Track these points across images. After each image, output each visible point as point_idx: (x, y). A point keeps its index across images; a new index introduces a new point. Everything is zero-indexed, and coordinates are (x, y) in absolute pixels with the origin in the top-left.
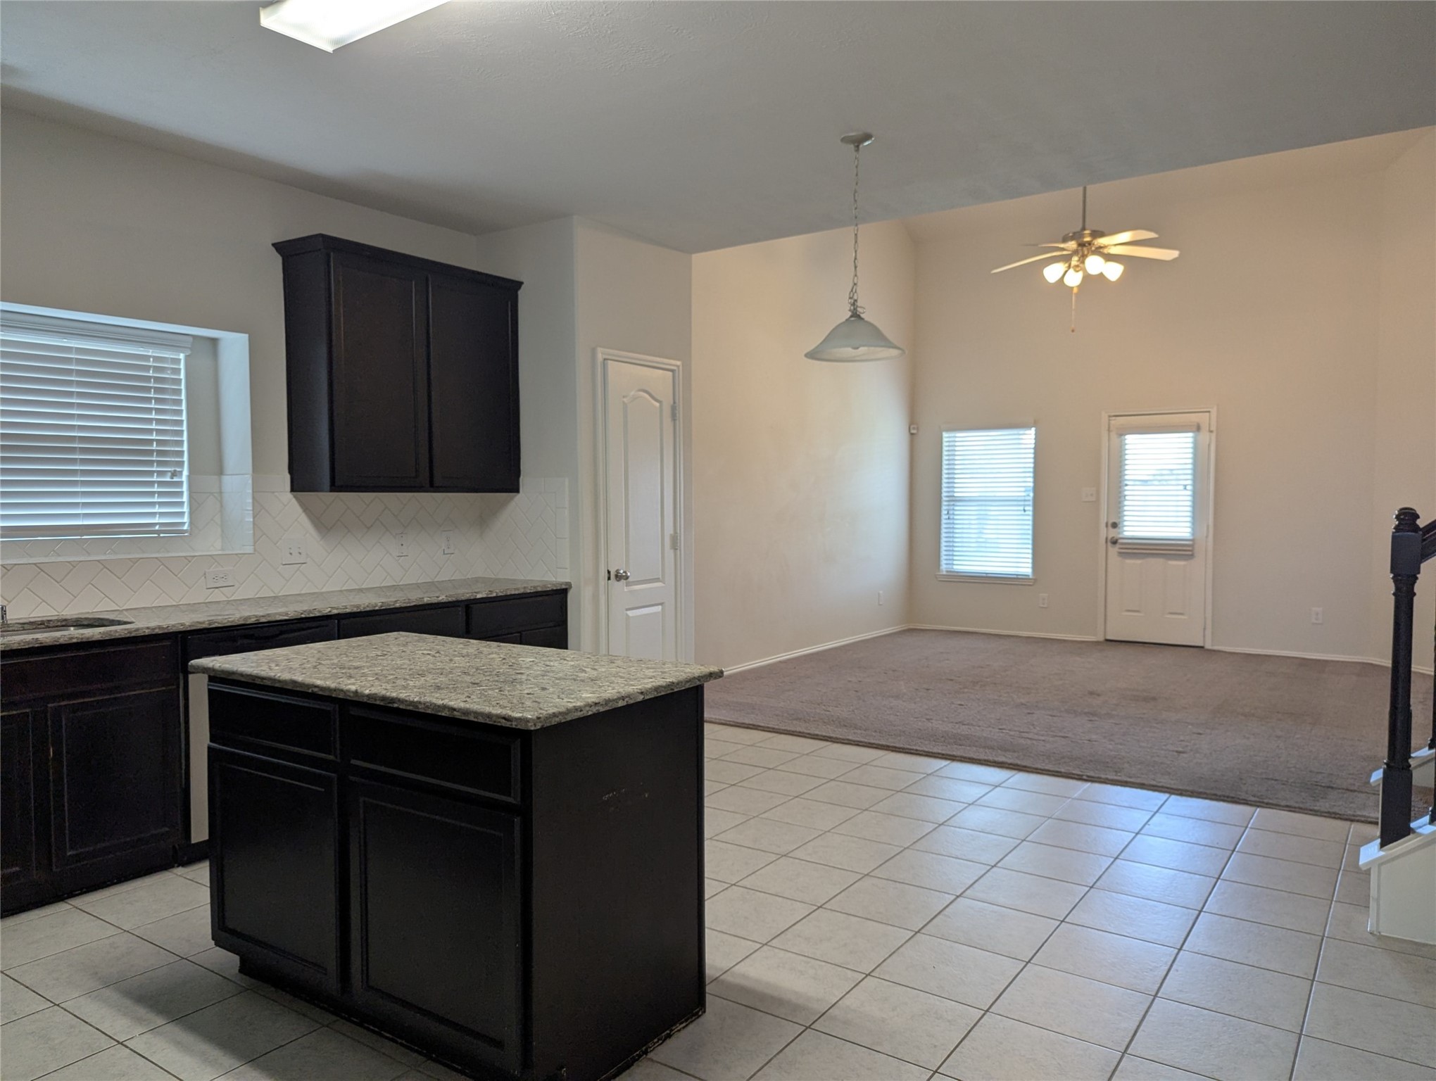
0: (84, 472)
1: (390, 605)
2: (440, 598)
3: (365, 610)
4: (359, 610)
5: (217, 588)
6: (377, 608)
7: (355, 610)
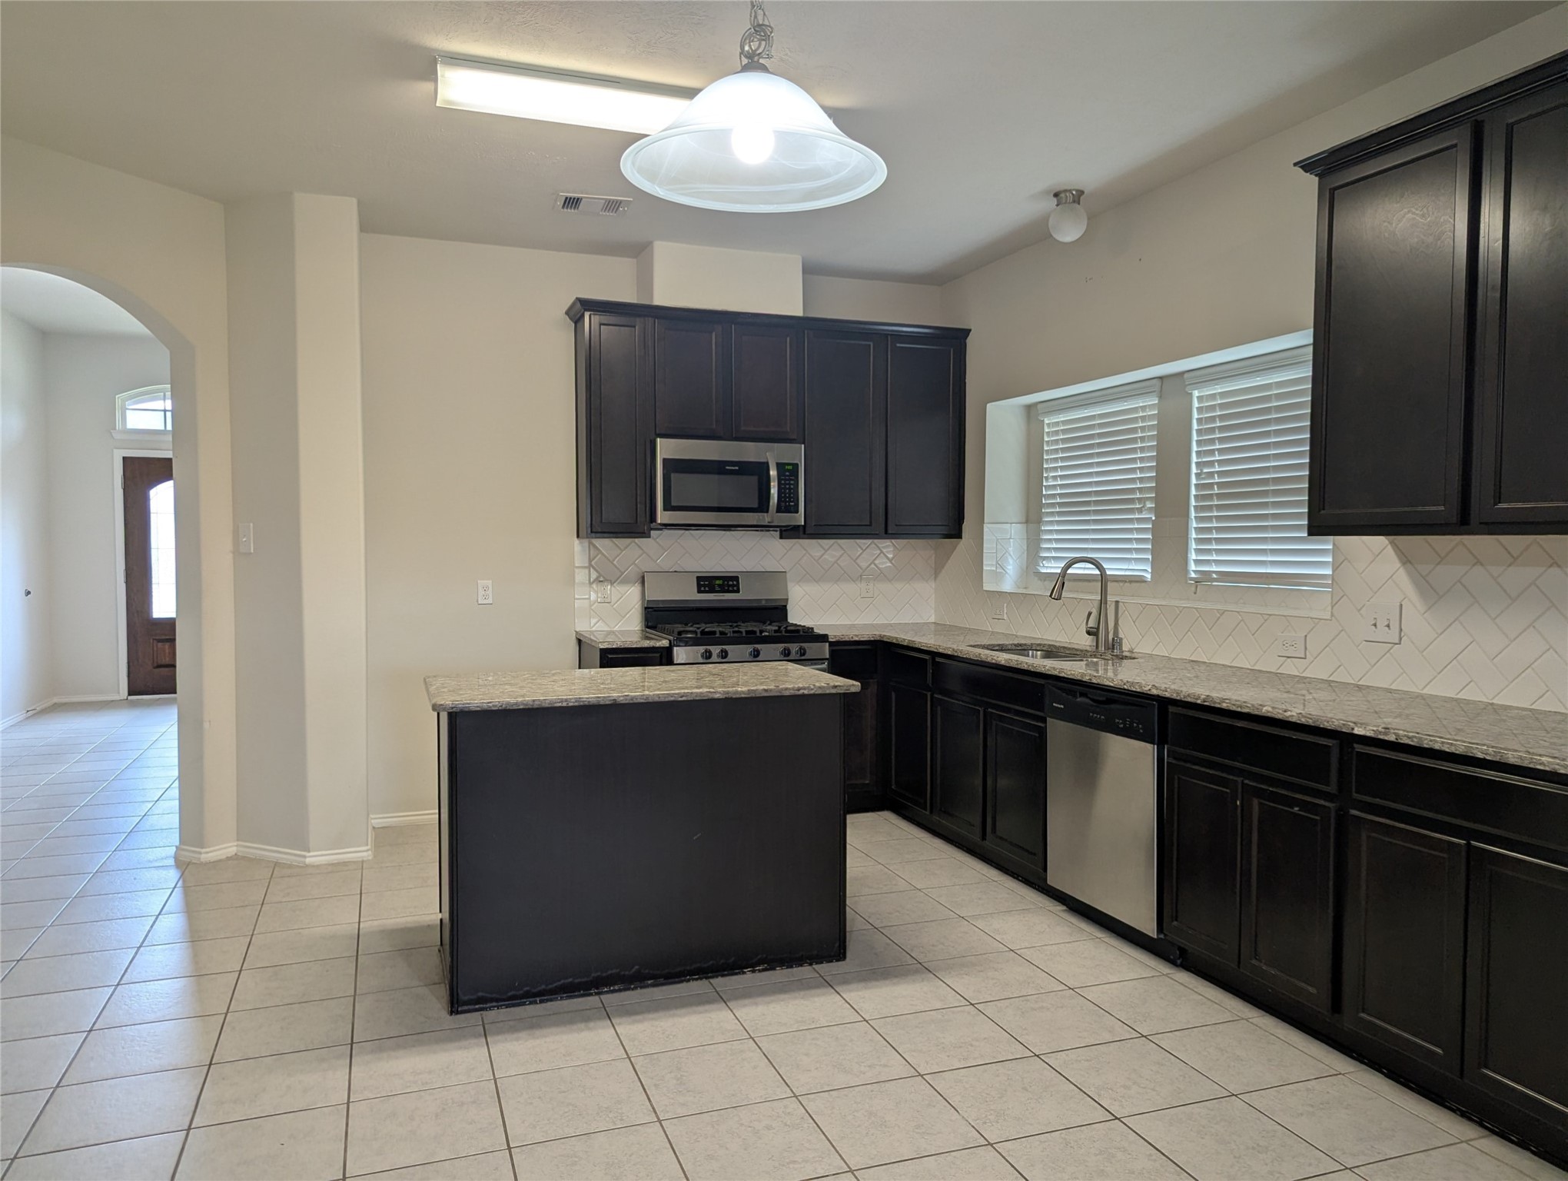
0: (1275, 516)
1: (1215, 703)
2: (1288, 714)
3: (1186, 700)
4: (1178, 698)
5: (1288, 657)
6: (1199, 702)
7: (1174, 696)
